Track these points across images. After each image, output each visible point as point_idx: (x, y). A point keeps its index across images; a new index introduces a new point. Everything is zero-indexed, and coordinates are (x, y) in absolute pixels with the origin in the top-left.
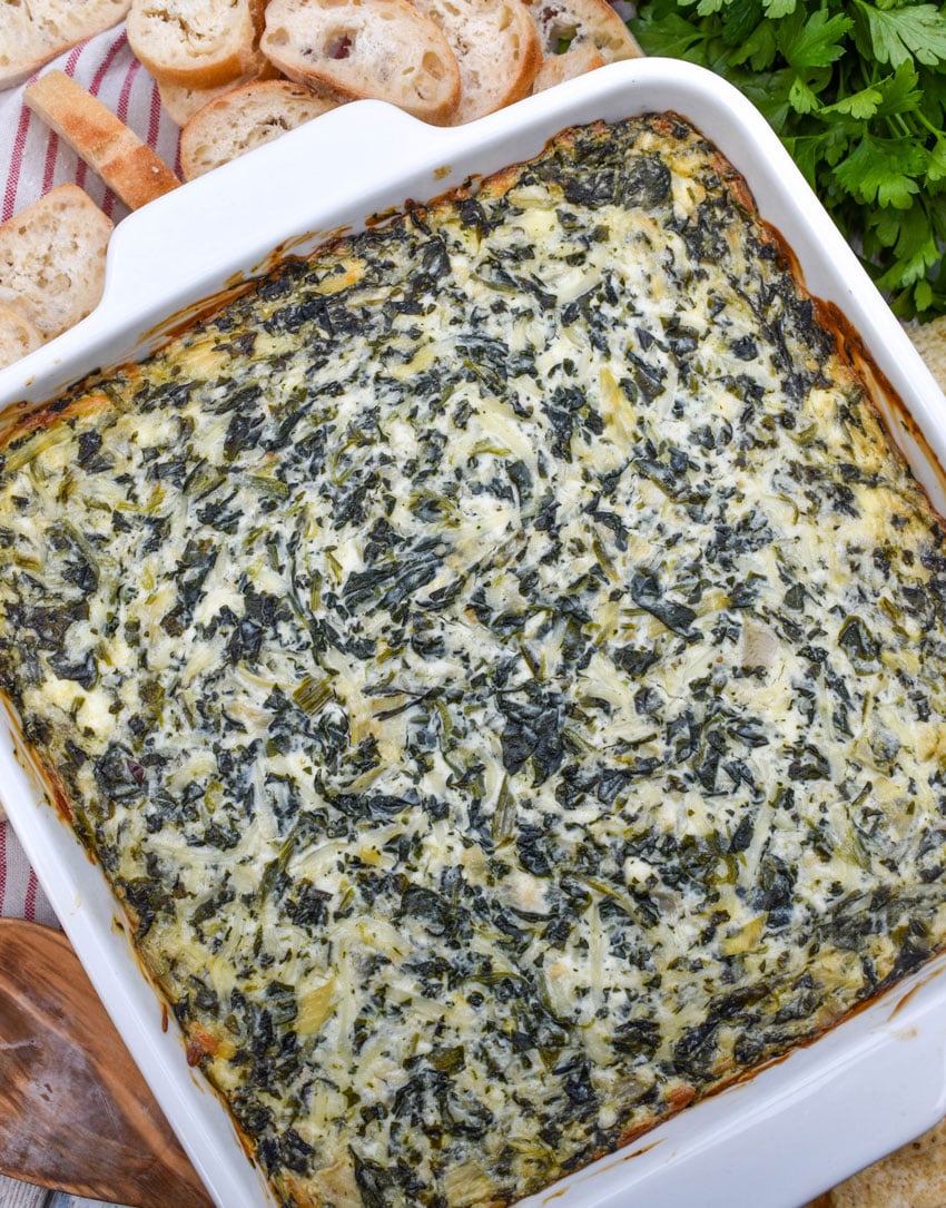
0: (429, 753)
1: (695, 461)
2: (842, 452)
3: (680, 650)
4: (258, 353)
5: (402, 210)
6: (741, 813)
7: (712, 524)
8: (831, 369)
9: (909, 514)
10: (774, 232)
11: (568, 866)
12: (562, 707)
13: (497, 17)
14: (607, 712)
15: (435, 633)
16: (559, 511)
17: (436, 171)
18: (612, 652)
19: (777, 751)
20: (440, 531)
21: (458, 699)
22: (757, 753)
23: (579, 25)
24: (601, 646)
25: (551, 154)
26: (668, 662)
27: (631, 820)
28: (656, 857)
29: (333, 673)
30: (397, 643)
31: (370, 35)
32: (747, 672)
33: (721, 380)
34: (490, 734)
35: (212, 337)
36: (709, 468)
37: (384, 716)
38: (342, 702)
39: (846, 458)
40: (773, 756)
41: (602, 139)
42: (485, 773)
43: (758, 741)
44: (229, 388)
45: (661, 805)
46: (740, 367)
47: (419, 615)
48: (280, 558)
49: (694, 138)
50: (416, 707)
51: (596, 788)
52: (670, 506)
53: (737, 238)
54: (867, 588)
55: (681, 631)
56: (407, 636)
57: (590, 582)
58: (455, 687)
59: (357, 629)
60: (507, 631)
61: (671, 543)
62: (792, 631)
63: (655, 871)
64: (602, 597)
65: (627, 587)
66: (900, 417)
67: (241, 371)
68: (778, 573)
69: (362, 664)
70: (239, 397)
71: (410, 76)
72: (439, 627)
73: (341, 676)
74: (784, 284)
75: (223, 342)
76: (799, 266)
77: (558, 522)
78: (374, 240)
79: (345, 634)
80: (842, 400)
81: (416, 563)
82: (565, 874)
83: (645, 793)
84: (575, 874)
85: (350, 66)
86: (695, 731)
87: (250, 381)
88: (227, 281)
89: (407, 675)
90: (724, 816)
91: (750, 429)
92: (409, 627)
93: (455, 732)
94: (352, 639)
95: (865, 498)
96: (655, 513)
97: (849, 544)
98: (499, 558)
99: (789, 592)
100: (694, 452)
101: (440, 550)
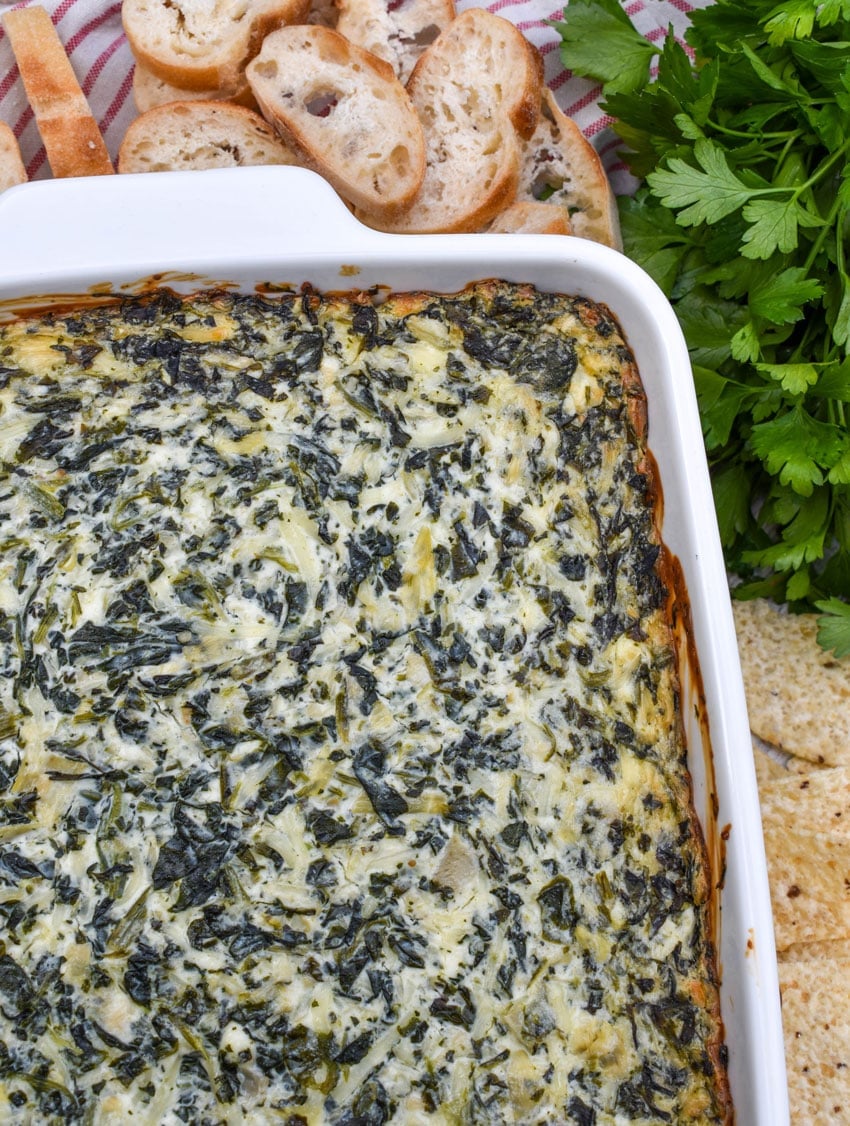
0: (84, 832)
1: (475, 656)
2: (625, 710)
3: (377, 837)
4: (95, 368)
5: (298, 290)
6: (365, 1025)
7: (465, 726)
8: (651, 624)
9: (665, 799)
10: (653, 465)
11: (171, 1005)
12: (235, 844)
13: (486, 139)
14: (277, 867)
15: (143, 716)
16: (319, 649)
17: (344, 267)
18: (308, 810)
19: (430, 979)
20: (193, 618)
21: (136, 790)
22: (408, 972)
23: (568, 180)
24: (302, 800)
25: (468, 297)
26: (360, 844)
27: (251, 984)
28: (261, 1033)
29: (26, 712)
30: (102, 710)
31: (354, 105)
32: (435, 887)
33: (536, 588)
34: (154, 841)
35: (57, 334)
36: (486, 669)
37: (57, 776)
38: (22, 745)
39: (627, 718)
40: (423, 982)
41: (523, 304)
42: (130, 876)
43: (415, 962)
44: (51, 391)
45: (288, 983)
46: (559, 583)
47: (135, 691)
48: (26, 578)
49: (616, 340)
50: (93, 781)
51: (231, 938)
52: (430, 691)
53: (614, 456)
54: (591, 855)
55: (386, 818)
56: (115, 707)
57: (317, 732)
58: (139, 778)
59: (69, 679)
60: (215, 745)
61: (415, 727)
62: (496, 866)
63: (253, 1047)
64: (322, 752)
65: (352, 751)
66: (696, 700)
67: (70, 379)
68: (506, 802)
69: (58, 716)
70: (56, 403)
71: (374, 161)
72: (149, 712)
73: (32, 719)
74: (641, 520)
75: (65, 343)
76: (663, 509)
77: (313, 659)
78: (256, 307)
79: (55, 679)
80: (647, 659)
81: (155, 639)
82: (163, 1011)
83: (279, 964)
84: (172, 1016)
85: (321, 126)
86: (357, 923)
87: (74, 392)
88: (93, 287)
89: (97, 746)
90: (346, 1021)
91: (544, 648)
92: (121, 699)
93: (120, 822)
94: (60, 687)
95: (629, 766)
96: (413, 690)
97: (591, 803)
98: (238, 670)
99: (511, 826)
100: (478, 648)
101: (185, 637)
